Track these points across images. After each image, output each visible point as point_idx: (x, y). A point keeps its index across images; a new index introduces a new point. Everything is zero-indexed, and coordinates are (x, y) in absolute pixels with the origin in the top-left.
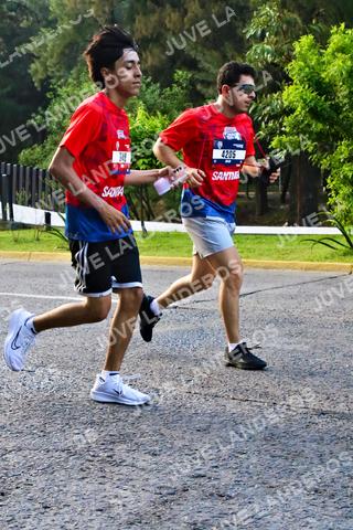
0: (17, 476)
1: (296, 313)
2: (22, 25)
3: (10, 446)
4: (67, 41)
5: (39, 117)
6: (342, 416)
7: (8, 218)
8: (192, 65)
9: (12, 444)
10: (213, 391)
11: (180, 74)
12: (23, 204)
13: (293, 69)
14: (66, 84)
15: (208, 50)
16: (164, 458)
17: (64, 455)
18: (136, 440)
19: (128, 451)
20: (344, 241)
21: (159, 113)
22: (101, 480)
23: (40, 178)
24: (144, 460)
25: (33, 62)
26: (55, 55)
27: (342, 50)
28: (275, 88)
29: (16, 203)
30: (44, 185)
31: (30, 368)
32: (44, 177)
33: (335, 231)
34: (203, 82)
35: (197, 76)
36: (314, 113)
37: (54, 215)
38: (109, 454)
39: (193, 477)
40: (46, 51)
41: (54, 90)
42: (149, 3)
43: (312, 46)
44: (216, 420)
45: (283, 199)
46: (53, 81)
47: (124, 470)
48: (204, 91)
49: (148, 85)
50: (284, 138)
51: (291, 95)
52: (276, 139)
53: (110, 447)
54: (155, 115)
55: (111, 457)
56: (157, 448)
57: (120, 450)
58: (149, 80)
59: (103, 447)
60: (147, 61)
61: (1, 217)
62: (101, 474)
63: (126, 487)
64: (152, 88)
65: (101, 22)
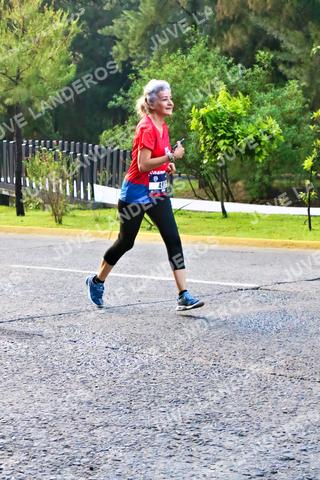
0: (105, 452)
2: (105, 8)
3: (98, 421)
4: (149, 23)
5: (120, 98)
7: (89, 198)
8: (274, 45)
9: (99, 420)
10: (299, 373)
11: (263, 55)
12: (103, 184)
14: (147, 65)
15: (291, 30)
16: (250, 438)
17: (151, 432)
18: (221, 420)
19: (215, 431)
21: (240, 94)
22: (188, 459)
23: (121, 158)
24: (230, 441)
25: (115, 44)
26: (137, 38)
29: (98, 183)
30: (124, 165)
31: (114, 346)
32: (125, 158)
34: (285, 63)
35: (279, 57)
38: (196, 432)
39: (282, 459)
40: (127, 33)
41: (136, 72)
44: (303, 402)
46: (134, 63)
47: (211, 450)
48: (286, 71)
49: (229, 66)
53: (197, 426)
54: (236, 95)
55: (197, 436)
56: (244, 429)
57: (207, 430)
58: (230, 61)
59: (189, 426)
60: (227, 42)
61: (82, 197)
62: (188, 453)
63: (213, 467)
64: (233, 69)
65: (183, 3)
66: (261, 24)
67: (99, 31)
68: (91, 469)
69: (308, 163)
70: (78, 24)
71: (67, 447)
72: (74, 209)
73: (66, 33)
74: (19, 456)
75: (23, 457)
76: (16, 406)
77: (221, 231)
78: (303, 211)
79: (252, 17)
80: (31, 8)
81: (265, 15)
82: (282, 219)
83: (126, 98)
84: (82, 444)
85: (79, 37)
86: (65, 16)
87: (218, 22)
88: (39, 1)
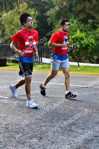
0: (44, 133)
2: (45, 8)
3: (42, 125)
4: (58, 12)
5: (50, 33)
7: (41, 61)
8: (93, 18)
11: (90, 21)
12: (45, 58)
14: (57, 24)
15: (98, 13)
16: (86, 130)
18: (78, 125)
19: (76, 128)
21: (84, 32)
22: (68, 136)
23: (50, 50)
24: (80, 131)
25: (48, 18)
26: (54, 16)
29: (43, 57)
31: (47, 103)
32: (51, 50)
34: (96, 23)
35: (95, 21)
38: (70, 128)
39: (95, 136)
40: (52, 15)
41: (54, 26)
42: (81, 1)
46: (54, 23)
47: (75, 133)
48: (97, 25)
49: (80, 24)
53: (70, 126)
54: (82, 32)
55: (70, 129)
56: (84, 127)
57: (73, 128)
58: (81, 22)
59: (68, 126)
60: (80, 17)
61: (39, 61)
62: (68, 134)
63: (75, 138)
64: (82, 25)
65: (68, 6)
66: (90, 12)
67: (44, 14)
68: (41, 138)
70: (38, 12)
71: (34, 132)
72: (36, 64)
73: (35, 15)
74: (21, 134)
75: (22, 135)
76: (20, 120)
77: (78, 71)
79: (87, 10)
80: (25, 8)
81: (91, 9)
82: (95, 67)
83: (51, 33)
84: (38, 131)
85: (38, 16)
86: (34, 10)
87: (77, 12)
88: (27, 6)
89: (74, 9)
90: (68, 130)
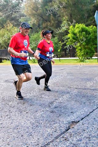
1: (72, 72)
6: (80, 89)
10: (58, 85)
13: (70, 31)
14: (32, 35)
15: (55, 28)
16: (50, 97)
20: (79, 60)
22: (40, 101)
24: (47, 97)
27: (78, 28)
28: (67, 35)
33: (78, 58)
36: (73, 38)
37: (30, 57)
39: (55, 100)
42: (45, 22)
43: (72, 27)
45: (69, 53)
48: (55, 35)
50: (69, 43)
51: (70, 35)
52: (67, 43)
53: (41, 95)
57: (43, 96)
65: (37, 25)
66: (50, 28)
68: (24, 103)
69: (59, 51)
74: (12, 102)
76: (11, 94)
78: (59, 58)
79: (49, 27)
81: (51, 26)
88: (12, 25)
89: (41, 26)
90: (40, 98)
